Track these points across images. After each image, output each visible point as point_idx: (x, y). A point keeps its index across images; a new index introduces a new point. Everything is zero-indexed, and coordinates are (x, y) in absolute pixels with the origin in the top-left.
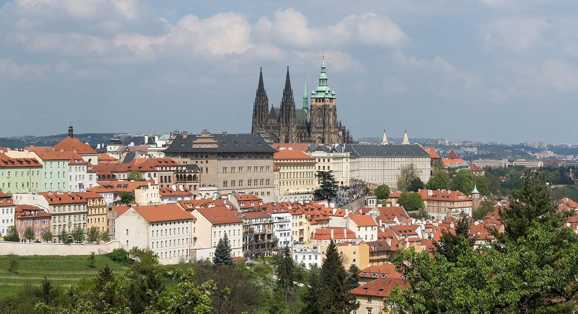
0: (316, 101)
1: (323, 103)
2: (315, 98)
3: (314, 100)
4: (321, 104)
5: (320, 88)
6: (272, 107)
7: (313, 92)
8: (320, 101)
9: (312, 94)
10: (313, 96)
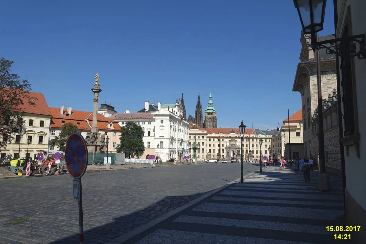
0: (208, 114)
1: (212, 115)
2: (207, 113)
3: (207, 114)
4: (211, 116)
5: (209, 108)
6: (190, 115)
7: (206, 110)
8: (210, 114)
9: (205, 111)
10: (206, 112)
